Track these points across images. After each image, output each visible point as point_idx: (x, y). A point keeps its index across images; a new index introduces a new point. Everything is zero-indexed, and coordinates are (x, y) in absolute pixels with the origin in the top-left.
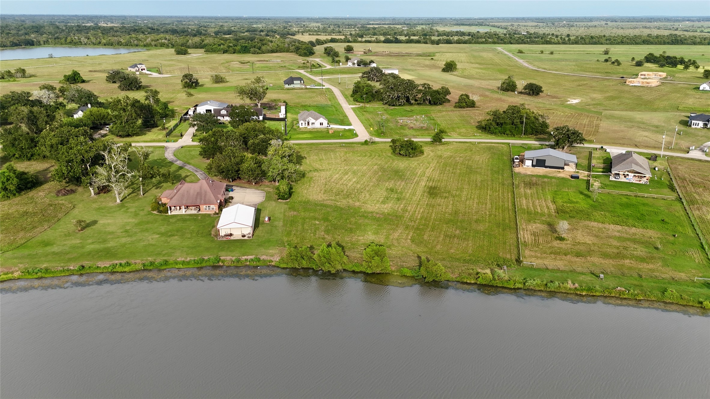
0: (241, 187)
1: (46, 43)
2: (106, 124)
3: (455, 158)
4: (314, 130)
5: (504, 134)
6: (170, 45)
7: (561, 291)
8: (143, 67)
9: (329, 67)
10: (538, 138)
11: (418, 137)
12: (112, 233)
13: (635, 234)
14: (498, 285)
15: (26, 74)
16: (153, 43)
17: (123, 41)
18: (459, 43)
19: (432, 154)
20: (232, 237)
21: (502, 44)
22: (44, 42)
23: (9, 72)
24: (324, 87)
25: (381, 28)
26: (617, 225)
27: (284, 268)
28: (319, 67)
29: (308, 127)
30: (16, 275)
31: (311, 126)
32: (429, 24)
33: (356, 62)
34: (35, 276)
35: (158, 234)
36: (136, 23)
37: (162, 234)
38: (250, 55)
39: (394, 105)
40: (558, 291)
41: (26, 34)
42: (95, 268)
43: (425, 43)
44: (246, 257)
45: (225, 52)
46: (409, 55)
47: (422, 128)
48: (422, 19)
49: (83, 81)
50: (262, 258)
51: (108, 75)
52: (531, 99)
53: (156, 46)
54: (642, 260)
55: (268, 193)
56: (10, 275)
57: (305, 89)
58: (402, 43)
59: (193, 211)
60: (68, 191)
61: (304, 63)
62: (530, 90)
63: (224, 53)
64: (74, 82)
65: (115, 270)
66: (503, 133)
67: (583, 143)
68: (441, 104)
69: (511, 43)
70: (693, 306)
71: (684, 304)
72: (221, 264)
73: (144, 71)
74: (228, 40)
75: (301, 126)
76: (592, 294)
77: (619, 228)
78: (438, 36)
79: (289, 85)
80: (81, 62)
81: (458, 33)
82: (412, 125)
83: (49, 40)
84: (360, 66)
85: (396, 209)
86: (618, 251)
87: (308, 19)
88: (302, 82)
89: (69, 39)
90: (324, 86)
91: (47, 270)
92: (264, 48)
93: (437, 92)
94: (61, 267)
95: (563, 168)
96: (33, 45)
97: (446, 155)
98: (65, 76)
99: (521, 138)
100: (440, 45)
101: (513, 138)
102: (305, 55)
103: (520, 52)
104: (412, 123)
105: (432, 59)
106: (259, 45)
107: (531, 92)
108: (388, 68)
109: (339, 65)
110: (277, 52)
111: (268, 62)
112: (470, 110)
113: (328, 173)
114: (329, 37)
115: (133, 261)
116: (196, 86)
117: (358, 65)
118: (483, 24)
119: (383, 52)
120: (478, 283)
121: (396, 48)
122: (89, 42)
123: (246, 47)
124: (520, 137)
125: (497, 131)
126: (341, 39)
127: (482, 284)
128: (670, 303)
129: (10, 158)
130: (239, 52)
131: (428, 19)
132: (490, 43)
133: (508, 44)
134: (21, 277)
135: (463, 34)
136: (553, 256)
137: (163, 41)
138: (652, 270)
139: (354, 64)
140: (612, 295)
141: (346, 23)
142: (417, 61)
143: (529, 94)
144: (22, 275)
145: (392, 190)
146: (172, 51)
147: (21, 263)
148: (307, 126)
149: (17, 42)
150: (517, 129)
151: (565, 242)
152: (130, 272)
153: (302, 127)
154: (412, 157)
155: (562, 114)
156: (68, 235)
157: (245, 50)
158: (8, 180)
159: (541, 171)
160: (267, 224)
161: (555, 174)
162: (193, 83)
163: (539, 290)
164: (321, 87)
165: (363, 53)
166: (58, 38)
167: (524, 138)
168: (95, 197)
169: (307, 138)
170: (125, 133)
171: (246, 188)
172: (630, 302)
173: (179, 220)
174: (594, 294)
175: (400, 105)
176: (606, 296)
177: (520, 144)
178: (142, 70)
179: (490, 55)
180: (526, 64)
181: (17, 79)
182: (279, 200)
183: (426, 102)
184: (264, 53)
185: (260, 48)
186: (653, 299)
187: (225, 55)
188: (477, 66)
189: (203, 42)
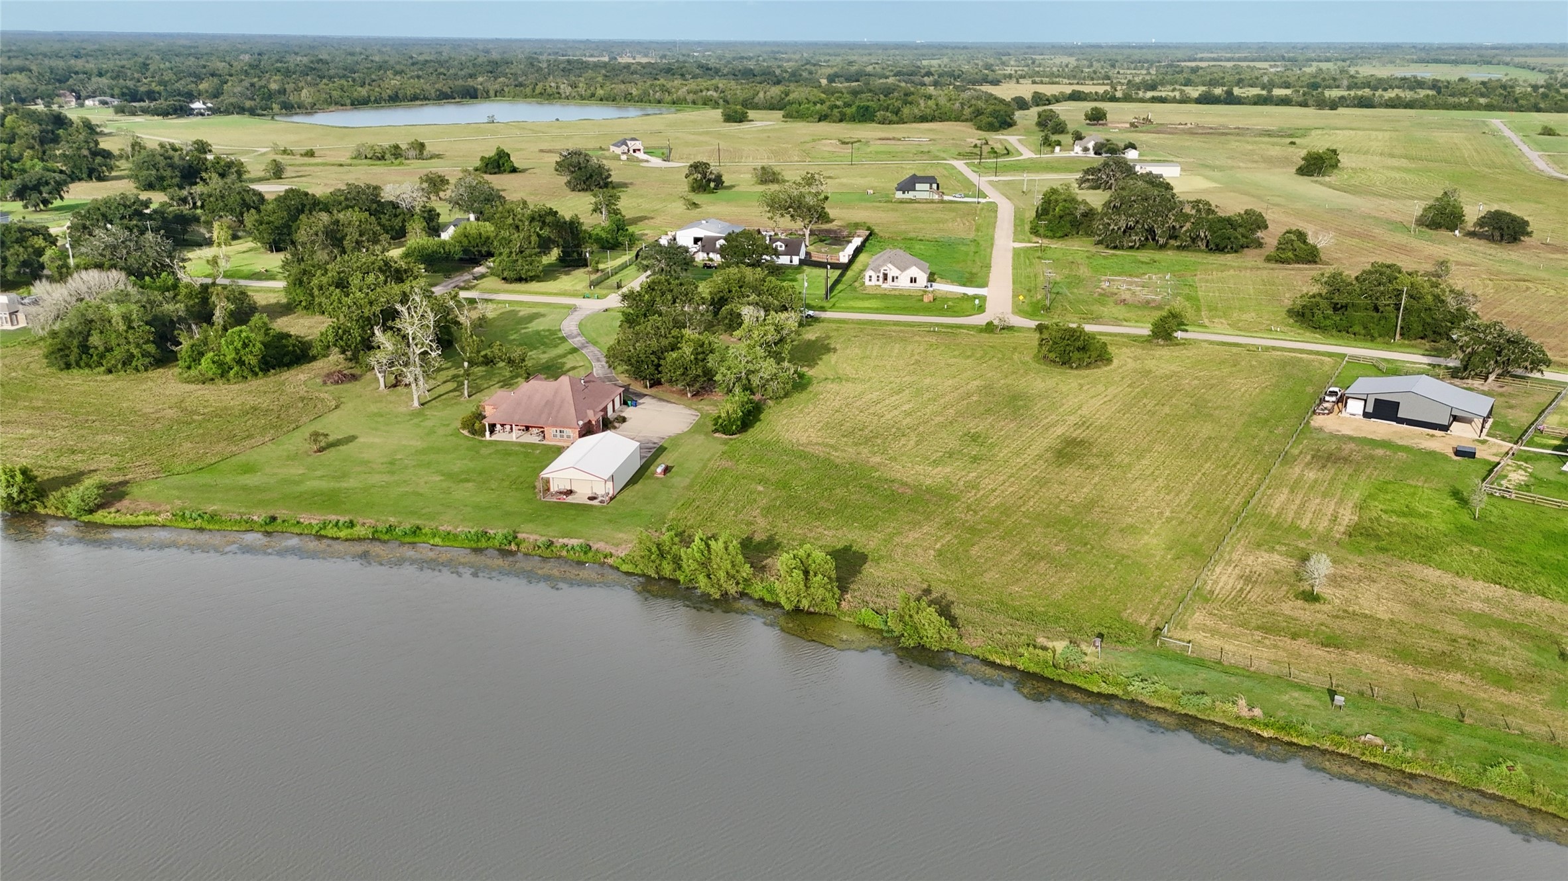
0: (661, 400)
1: (499, 93)
2: (490, 254)
3: (1181, 378)
4: (893, 293)
5: (1348, 332)
6: (721, 101)
7: (1212, 718)
8: (638, 145)
9: (1027, 154)
10: (1436, 350)
11: (1125, 323)
12: (366, 463)
13: (1529, 613)
14: (1064, 681)
15: (425, 153)
16: (690, 97)
17: (634, 92)
18: (1393, 107)
19: (1131, 364)
20: (570, 497)
21: (1512, 110)
22: (496, 92)
23: (397, 147)
24: (982, 200)
25: (1214, 69)
26: (1496, 583)
27: (628, 574)
28: (1004, 155)
29: (884, 286)
30: (160, 519)
31: (889, 284)
32: (1344, 61)
33: (1091, 145)
34: (190, 525)
35: (443, 475)
36: (689, 55)
37: (450, 476)
38: (874, 125)
39: (1115, 248)
40: (1206, 718)
41: (471, 76)
42: (294, 525)
43: (1301, 105)
44: (566, 541)
45: (823, 118)
46: (1240, 132)
47: (1148, 302)
48: (1335, 48)
49: (514, 170)
50: (594, 547)
51: (559, 160)
52: (1492, 251)
53: (694, 103)
54: (1502, 679)
55: (704, 416)
56: (153, 517)
57: (938, 202)
58: (1243, 104)
59: (532, 438)
60: (345, 376)
61: (976, 146)
62: (1494, 228)
63: (820, 120)
64: (496, 170)
65: (323, 532)
66: (1345, 330)
67: (1539, 370)
68: (1236, 251)
69: (1539, 110)
70: (1555, 816)
71: (1534, 806)
72: (513, 547)
73: (637, 154)
74: (838, 92)
75: (867, 283)
76: (1286, 739)
77: (1497, 591)
78: (1349, 88)
79: (904, 193)
80: (540, 132)
81: (1405, 83)
82: (1127, 296)
83: (506, 89)
84: (1100, 154)
85: (954, 481)
86: (1447, 648)
87: (1053, 47)
88: (935, 186)
89: (539, 89)
90: (985, 196)
91: (213, 517)
92: (906, 111)
93: (1229, 222)
94: (239, 514)
95: (1445, 428)
96: (476, 97)
97: (1162, 371)
98: (483, 158)
99: (1388, 346)
100: (1341, 110)
101: (1369, 344)
102: (991, 128)
103: (1548, 132)
104: (1130, 290)
105: (1293, 143)
106: (898, 104)
107: (1497, 234)
108: (1164, 161)
109: (1053, 152)
110: (933, 119)
111: (900, 142)
112: (1300, 269)
113: (860, 388)
114: (1068, 90)
115: (361, 520)
116: (716, 187)
117: (1096, 153)
118: (1495, 61)
119: (1180, 124)
120: (1021, 667)
121: (1221, 116)
122: (573, 94)
123: (867, 108)
124: (1388, 343)
125: (1328, 322)
126: (1096, 93)
127: (1029, 673)
128: (1493, 797)
129: (295, 307)
130: (853, 119)
131: (1351, 48)
132: (1479, 107)
133: (1529, 110)
134: (168, 524)
135: (1418, 84)
136: (1258, 635)
137: (710, 93)
138: (1507, 709)
139: (1086, 149)
140: (1341, 750)
141: (1136, 57)
142: (1250, 147)
143: (1490, 238)
144: (171, 521)
145: (975, 438)
146: (717, 114)
147: (179, 498)
148: (880, 282)
149: (449, 91)
150: (1383, 322)
151: (1317, 606)
152: (347, 540)
153: (870, 283)
154: (1077, 368)
155: (1552, 293)
156: (293, 457)
157: (865, 116)
158: (245, 345)
159: (1383, 429)
160: (658, 478)
161: (1417, 441)
162: (709, 181)
163: (1158, 708)
164: (976, 200)
165: (1128, 125)
166: (521, 85)
167: (1400, 346)
168: (386, 391)
169: (865, 308)
170: (512, 275)
171: (668, 402)
172: (1381, 776)
173: (497, 452)
174: (1295, 740)
175: (1131, 248)
176: (1326, 750)
177: (1372, 358)
178: (634, 151)
179: (1458, 137)
180: (1541, 165)
181: (407, 162)
182: (717, 435)
183: (1200, 243)
184: (904, 123)
185: (897, 112)
186: (1450, 779)
187: (821, 124)
188: (1404, 163)
189: (787, 95)
